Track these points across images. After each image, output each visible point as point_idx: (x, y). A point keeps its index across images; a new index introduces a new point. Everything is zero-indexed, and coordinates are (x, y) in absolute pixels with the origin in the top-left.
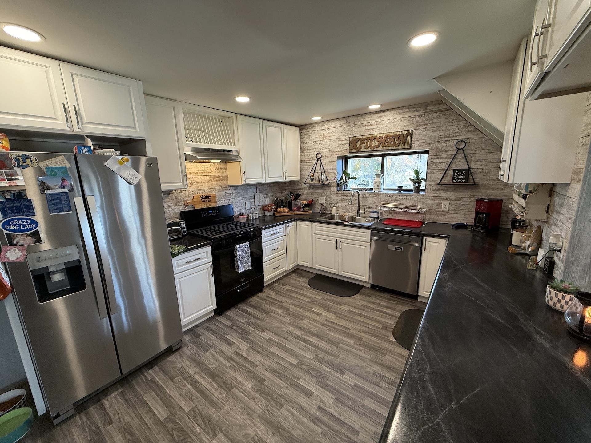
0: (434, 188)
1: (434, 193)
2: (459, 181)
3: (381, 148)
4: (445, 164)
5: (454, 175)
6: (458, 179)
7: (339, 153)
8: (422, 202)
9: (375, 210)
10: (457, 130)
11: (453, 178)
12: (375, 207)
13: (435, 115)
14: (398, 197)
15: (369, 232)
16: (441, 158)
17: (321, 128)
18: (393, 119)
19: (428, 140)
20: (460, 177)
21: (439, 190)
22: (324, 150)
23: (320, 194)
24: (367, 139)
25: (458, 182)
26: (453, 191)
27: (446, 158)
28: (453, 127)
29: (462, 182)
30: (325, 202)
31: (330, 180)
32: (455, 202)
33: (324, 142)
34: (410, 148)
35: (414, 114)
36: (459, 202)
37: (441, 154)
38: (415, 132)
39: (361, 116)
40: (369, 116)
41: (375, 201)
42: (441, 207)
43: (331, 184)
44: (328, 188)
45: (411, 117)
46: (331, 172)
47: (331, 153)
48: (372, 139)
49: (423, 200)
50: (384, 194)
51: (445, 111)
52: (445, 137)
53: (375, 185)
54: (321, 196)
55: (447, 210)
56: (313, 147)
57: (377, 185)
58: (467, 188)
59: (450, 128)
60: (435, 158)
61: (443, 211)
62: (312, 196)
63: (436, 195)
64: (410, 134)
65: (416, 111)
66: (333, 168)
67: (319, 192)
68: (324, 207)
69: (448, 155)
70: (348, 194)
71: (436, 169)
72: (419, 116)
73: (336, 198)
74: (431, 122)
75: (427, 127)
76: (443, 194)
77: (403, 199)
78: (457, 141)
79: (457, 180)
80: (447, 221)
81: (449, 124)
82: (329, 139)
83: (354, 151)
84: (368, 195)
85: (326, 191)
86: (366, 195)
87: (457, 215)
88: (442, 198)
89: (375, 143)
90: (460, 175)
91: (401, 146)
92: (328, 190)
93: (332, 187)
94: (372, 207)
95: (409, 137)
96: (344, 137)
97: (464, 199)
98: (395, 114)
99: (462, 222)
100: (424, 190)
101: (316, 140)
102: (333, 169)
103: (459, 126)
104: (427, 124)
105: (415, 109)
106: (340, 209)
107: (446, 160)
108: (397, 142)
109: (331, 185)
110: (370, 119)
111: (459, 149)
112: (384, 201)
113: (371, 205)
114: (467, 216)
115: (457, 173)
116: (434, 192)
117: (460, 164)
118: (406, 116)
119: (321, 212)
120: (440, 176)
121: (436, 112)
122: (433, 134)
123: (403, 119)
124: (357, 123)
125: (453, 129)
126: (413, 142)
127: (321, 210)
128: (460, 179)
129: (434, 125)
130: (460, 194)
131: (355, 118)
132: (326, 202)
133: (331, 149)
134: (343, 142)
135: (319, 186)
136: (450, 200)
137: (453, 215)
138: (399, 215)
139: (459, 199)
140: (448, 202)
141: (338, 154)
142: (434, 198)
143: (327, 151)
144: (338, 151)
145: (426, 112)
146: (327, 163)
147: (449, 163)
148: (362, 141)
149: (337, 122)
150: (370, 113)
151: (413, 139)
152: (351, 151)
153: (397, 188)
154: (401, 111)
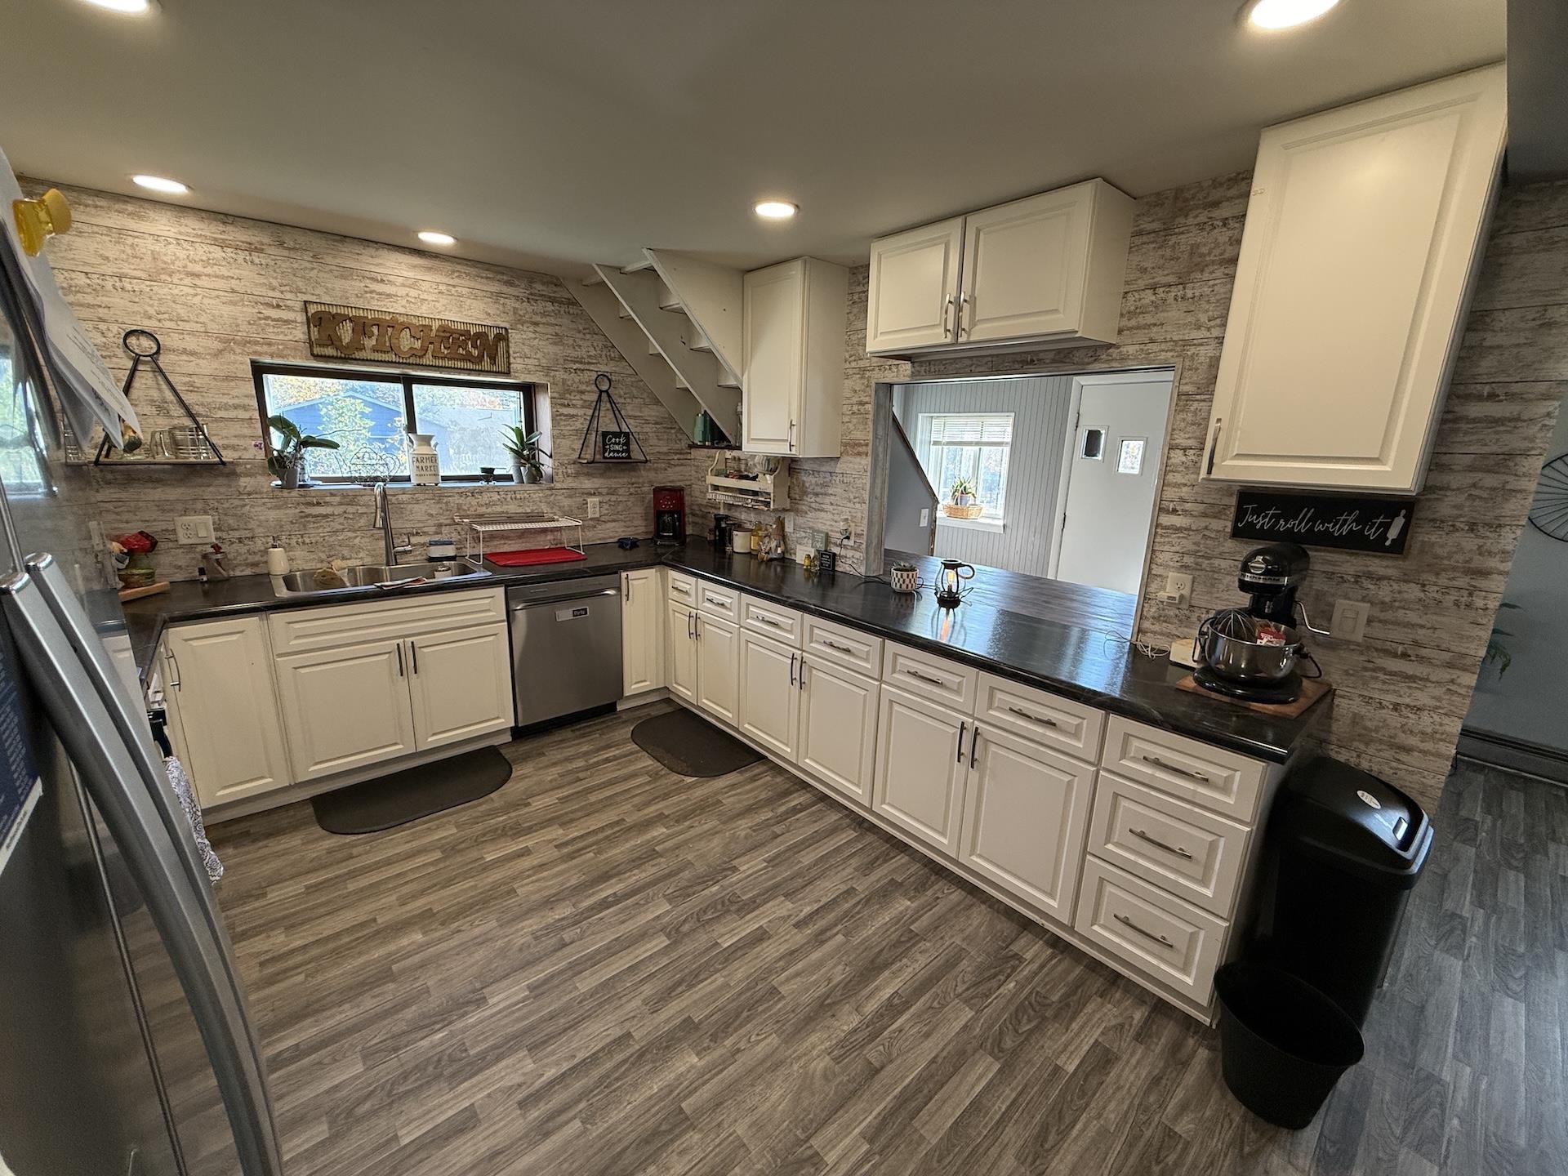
0: (569, 471)
1: (570, 483)
2: (616, 455)
3: (428, 359)
4: (582, 420)
5: (604, 444)
6: (614, 451)
7: (258, 348)
8: (551, 504)
9: (436, 538)
10: (593, 353)
11: (605, 450)
12: (434, 529)
13: (550, 307)
14: (496, 497)
15: (500, 592)
16: (574, 406)
17: (131, 224)
18: (454, 286)
19: (544, 362)
20: (617, 447)
21: (577, 475)
22: (168, 324)
23: (180, 506)
24: (378, 323)
25: (614, 458)
26: (602, 475)
27: (583, 407)
28: (589, 343)
29: (623, 458)
30: (213, 534)
31: (225, 447)
32: (607, 498)
33: (163, 291)
34: (508, 374)
35: (505, 289)
36: (613, 498)
37: (572, 398)
38: (515, 337)
39: (341, 241)
40: (372, 251)
41: (433, 512)
42: (586, 511)
43: (238, 464)
44: (221, 480)
45: (499, 295)
46: (231, 420)
47: (217, 345)
48: (393, 325)
49: (552, 498)
50: (456, 491)
51: (569, 304)
52: (575, 362)
53: (420, 465)
54: (185, 512)
55: (597, 515)
56: (89, 299)
57: (428, 464)
58: (622, 470)
59: (581, 343)
60: (563, 405)
61: (591, 519)
62: (125, 517)
63: (573, 485)
64: (502, 337)
65: (509, 283)
66: (236, 401)
67: (172, 497)
68: (219, 556)
69: (585, 401)
70: (328, 499)
71: (568, 428)
72: (517, 298)
73: (273, 515)
74: (544, 320)
75: (538, 329)
76: (588, 484)
77: (509, 499)
78: (595, 375)
79: (611, 454)
80: (600, 539)
81: (578, 335)
82: (195, 286)
83: (330, 351)
84: (405, 497)
85: (213, 490)
86: (400, 497)
87: (614, 524)
88: (586, 491)
89: (406, 342)
90: (615, 443)
91: (486, 364)
92: (222, 490)
93: (246, 475)
94: (425, 529)
95: (502, 344)
96: (277, 294)
97: (621, 491)
98: (456, 274)
99: (623, 535)
100: (552, 479)
101: (109, 269)
102: (236, 407)
103: (595, 344)
104: (536, 324)
105: (505, 278)
106: (299, 553)
107: (581, 412)
108: (475, 353)
109: (239, 470)
110: (376, 261)
111: (601, 391)
112: (459, 509)
113: (421, 525)
114: (628, 523)
115: (610, 439)
116: (570, 479)
117: (608, 424)
118: (485, 288)
119: (205, 579)
120: (578, 446)
121: (553, 300)
122: (552, 349)
123: (479, 293)
124: (329, 260)
125: (586, 349)
126: (512, 360)
127: (202, 571)
128: (618, 452)
129: (550, 330)
130: (613, 482)
131: (318, 243)
132: (219, 534)
133: (213, 327)
134: (275, 313)
135: (164, 471)
136: (600, 494)
137: (609, 525)
138: (503, 542)
139: (612, 492)
140: (596, 499)
141: (255, 353)
142: (572, 492)
143: (192, 333)
144: (257, 343)
145: (531, 294)
146: (198, 382)
147: (589, 418)
148: (362, 327)
149: (230, 228)
150: (376, 243)
151: (511, 352)
152: (317, 350)
153: (479, 473)
154: (473, 271)
